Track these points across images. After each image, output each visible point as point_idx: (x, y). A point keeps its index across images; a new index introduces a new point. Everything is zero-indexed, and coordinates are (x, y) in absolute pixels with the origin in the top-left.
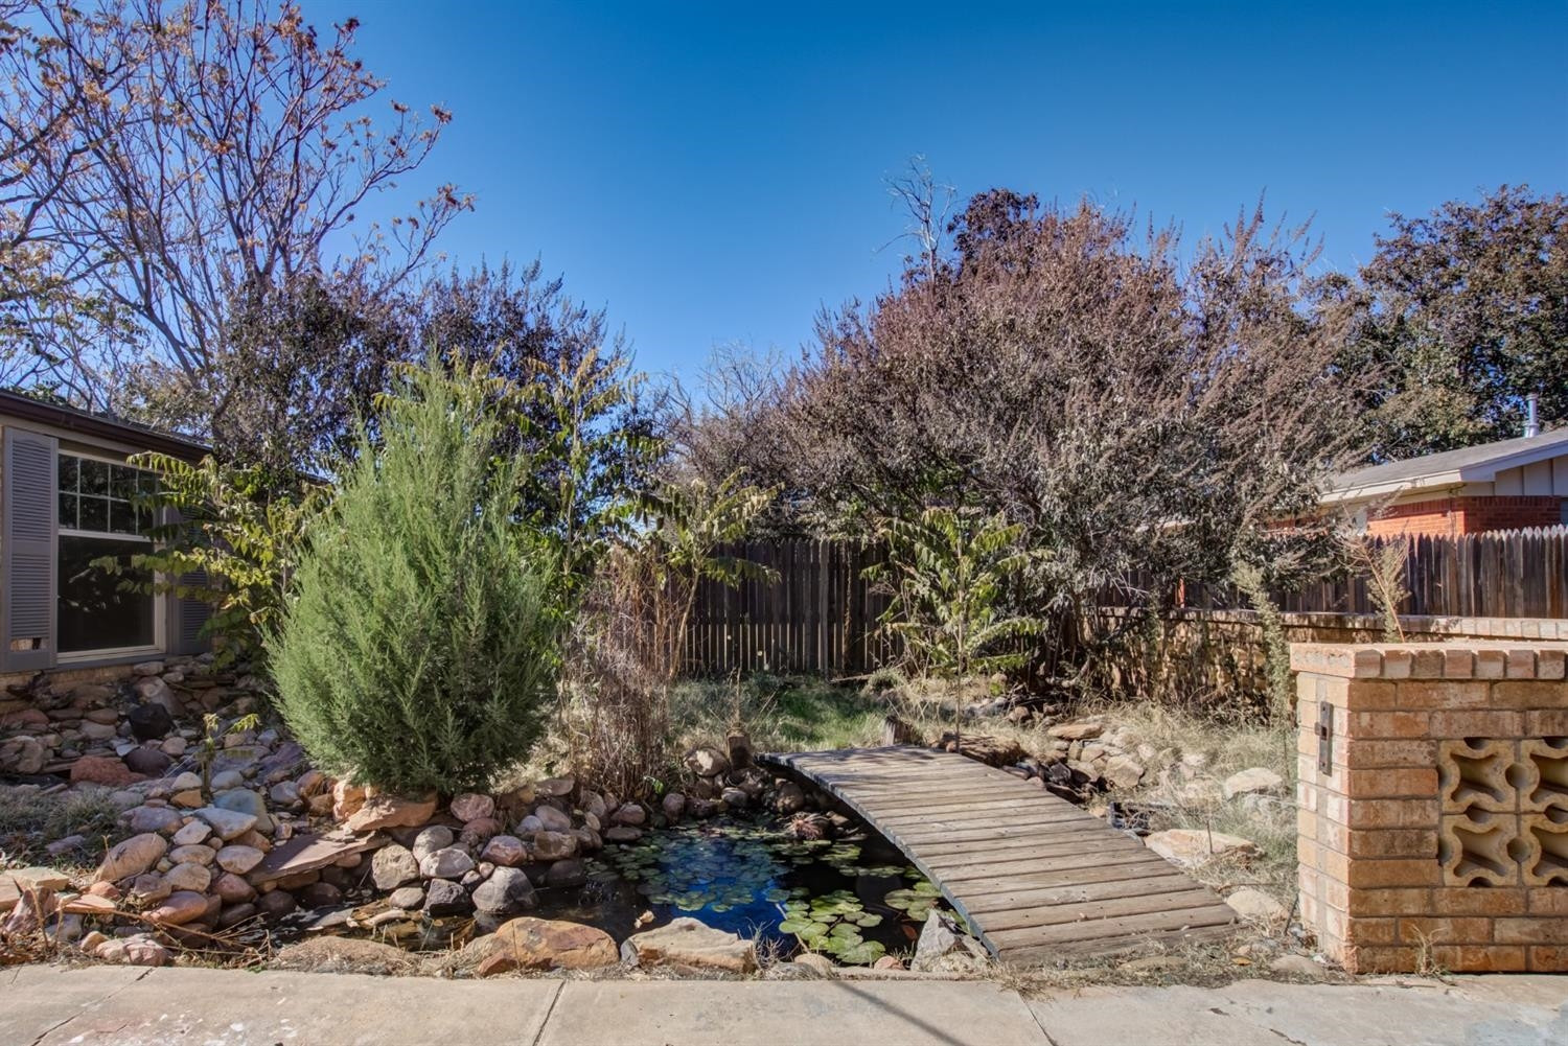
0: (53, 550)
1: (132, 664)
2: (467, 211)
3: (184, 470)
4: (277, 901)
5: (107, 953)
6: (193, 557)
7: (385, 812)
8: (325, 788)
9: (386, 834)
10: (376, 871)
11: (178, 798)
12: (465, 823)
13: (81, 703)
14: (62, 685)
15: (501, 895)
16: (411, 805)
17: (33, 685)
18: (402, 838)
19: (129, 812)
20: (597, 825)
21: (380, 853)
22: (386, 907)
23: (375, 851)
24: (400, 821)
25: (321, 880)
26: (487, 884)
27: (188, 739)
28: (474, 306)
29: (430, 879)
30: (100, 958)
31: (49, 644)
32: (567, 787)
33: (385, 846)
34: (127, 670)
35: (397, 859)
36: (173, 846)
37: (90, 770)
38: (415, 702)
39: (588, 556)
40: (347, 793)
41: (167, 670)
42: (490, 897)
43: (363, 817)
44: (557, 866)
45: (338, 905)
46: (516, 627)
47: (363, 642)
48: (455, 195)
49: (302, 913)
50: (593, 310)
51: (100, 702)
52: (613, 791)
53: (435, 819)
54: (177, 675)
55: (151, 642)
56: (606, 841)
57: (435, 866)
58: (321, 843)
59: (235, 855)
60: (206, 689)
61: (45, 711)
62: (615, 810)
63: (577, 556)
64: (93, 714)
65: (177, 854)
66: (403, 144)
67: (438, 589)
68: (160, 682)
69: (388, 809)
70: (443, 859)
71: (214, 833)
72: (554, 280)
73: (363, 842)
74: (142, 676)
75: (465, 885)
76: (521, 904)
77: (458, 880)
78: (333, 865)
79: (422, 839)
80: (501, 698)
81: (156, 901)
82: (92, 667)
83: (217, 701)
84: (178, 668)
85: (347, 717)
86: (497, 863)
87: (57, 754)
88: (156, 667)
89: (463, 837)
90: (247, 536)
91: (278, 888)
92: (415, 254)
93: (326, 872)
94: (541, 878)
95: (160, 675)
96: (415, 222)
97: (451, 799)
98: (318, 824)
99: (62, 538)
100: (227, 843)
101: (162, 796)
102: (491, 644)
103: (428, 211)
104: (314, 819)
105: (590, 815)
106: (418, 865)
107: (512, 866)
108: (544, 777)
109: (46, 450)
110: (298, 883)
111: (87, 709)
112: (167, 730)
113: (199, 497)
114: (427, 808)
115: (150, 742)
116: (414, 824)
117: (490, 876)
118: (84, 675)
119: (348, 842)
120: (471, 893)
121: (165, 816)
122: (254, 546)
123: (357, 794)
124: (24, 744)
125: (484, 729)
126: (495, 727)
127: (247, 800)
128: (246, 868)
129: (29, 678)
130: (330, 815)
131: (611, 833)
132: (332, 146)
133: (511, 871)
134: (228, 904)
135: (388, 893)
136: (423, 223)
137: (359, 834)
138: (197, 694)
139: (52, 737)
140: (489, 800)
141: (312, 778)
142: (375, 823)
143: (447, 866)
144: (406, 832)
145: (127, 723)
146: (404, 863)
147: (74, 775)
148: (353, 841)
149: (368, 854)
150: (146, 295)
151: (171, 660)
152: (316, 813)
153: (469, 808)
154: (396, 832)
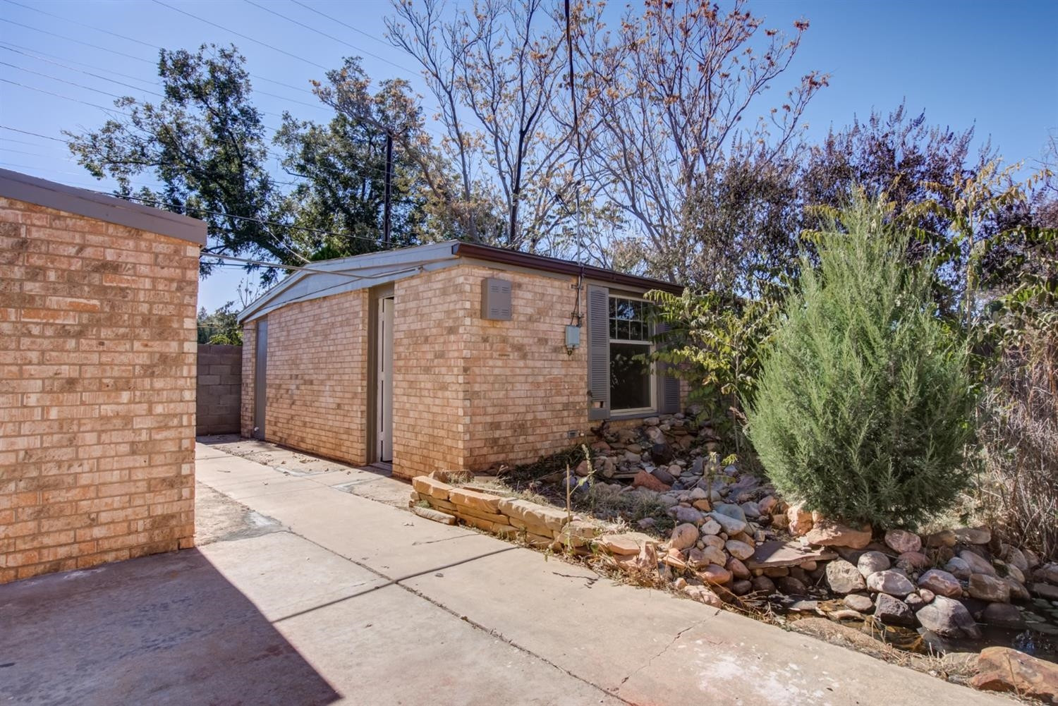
0: (607, 352)
1: (643, 418)
2: (824, 86)
3: (670, 298)
4: (766, 584)
5: (691, 593)
6: (683, 352)
7: (833, 534)
8: (781, 509)
9: (834, 551)
10: (830, 578)
11: (696, 503)
12: (899, 553)
13: (623, 441)
14: (614, 428)
15: (946, 620)
16: (853, 532)
17: (602, 428)
18: (846, 555)
19: (674, 508)
20: (1021, 577)
21: (832, 564)
22: (842, 606)
23: (829, 561)
24: (845, 542)
25: (790, 575)
26: (929, 608)
27: (682, 467)
28: (850, 154)
29: (877, 592)
30: (687, 595)
31: (607, 404)
32: (985, 538)
33: (835, 559)
34: (640, 422)
35: (847, 571)
36: (702, 534)
37: (644, 480)
38: (861, 453)
39: (988, 338)
40: (799, 515)
41: (661, 423)
42: (935, 620)
43: (816, 536)
44: (994, 607)
45: (806, 596)
46: (945, 398)
47: (818, 406)
48: (815, 79)
49: (781, 596)
50: (959, 132)
51: (632, 440)
52: (1033, 549)
53: (872, 546)
54: (666, 426)
55: (648, 405)
56: (1034, 595)
57: (882, 583)
58: (787, 549)
59: (738, 546)
60: (682, 436)
61: (608, 442)
62: (1036, 567)
63: (980, 338)
64: (630, 447)
65: (706, 539)
66: (774, 57)
67: (875, 367)
68: (658, 429)
69: (836, 532)
70: (888, 579)
71: (723, 530)
72: (916, 117)
73: (817, 553)
74: (648, 426)
75: (909, 604)
76: (966, 633)
77: (903, 598)
78: (798, 566)
79: (864, 559)
80: (932, 456)
81: (703, 567)
82: (624, 419)
83: (689, 444)
84: (666, 422)
85: (806, 461)
86: (937, 592)
87: (618, 469)
88: (655, 421)
89: (900, 564)
90: (712, 336)
91: (764, 574)
92: (788, 130)
93: (793, 570)
94: (978, 614)
95: (658, 426)
96: (788, 108)
97: (884, 533)
98: (779, 535)
99: (611, 344)
100: (730, 538)
101: (687, 501)
102: (921, 411)
103: (796, 97)
104: (776, 531)
105: (1012, 567)
106: (865, 580)
107: (952, 596)
108: (959, 526)
109: (603, 295)
110: (776, 574)
111: (625, 443)
112: (670, 460)
113: (679, 315)
114: (865, 537)
115: (662, 466)
116: (856, 546)
117: (932, 601)
118: (622, 423)
119: (806, 551)
120: (914, 612)
121: (693, 513)
122: (719, 343)
123: (807, 517)
124: (605, 461)
125: (915, 480)
126: (926, 479)
127: (735, 511)
128: (745, 557)
129: (599, 424)
130: (787, 530)
131: (1037, 588)
132: (726, 76)
133: (954, 603)
134: (737, 578)
135: (843, 596)
136: (793, 107)
137: (815, 547)
138: (678, 438)
139: (615, 458)
140: (918, 538)
141: (769, 502)
142: (827, 541)
143: (891, 585)
144: (851, 552)
145: (646, 453)
146: (853, 575)
147: (636, 482)
148: (810, 551)
149: (822, 563)
150: (632, 199)
151: (662, 417)
152: (776, 527)
153: (899, 541)
154: (842, 550)
